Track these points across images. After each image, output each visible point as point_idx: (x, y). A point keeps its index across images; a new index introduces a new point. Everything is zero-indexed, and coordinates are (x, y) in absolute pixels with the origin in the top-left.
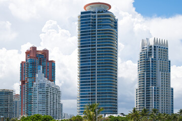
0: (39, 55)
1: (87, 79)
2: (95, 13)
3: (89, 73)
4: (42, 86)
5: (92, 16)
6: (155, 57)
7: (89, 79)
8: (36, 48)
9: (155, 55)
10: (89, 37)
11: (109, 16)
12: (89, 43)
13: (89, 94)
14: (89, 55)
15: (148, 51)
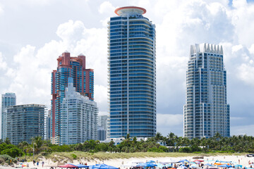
0: (74, 62)
1: (117, 96)
2: (126, 18)
3: (120, 89)
4: (72, 102)
5: (123, 23)
6: (205, 67)
7: (120, 96)
8: (69, 54)
9: (205, 64)
10: (120, 47)
11: (143, 22)
12: (120, 54)
13: (120, 113)
14: (120, 68)
15: (197, 60)
